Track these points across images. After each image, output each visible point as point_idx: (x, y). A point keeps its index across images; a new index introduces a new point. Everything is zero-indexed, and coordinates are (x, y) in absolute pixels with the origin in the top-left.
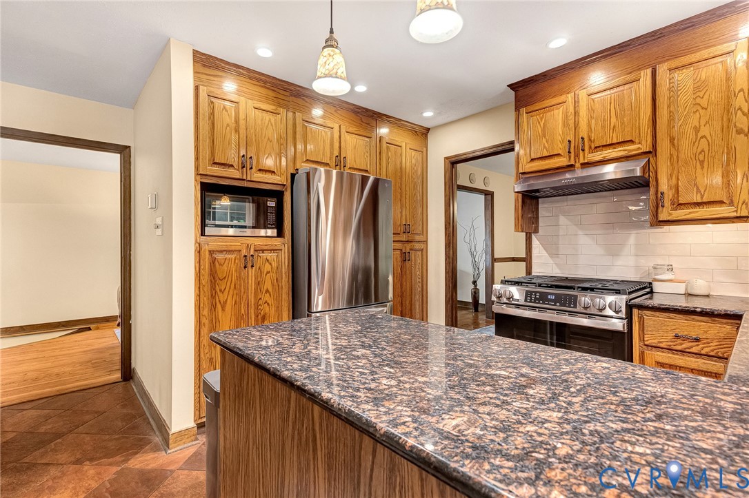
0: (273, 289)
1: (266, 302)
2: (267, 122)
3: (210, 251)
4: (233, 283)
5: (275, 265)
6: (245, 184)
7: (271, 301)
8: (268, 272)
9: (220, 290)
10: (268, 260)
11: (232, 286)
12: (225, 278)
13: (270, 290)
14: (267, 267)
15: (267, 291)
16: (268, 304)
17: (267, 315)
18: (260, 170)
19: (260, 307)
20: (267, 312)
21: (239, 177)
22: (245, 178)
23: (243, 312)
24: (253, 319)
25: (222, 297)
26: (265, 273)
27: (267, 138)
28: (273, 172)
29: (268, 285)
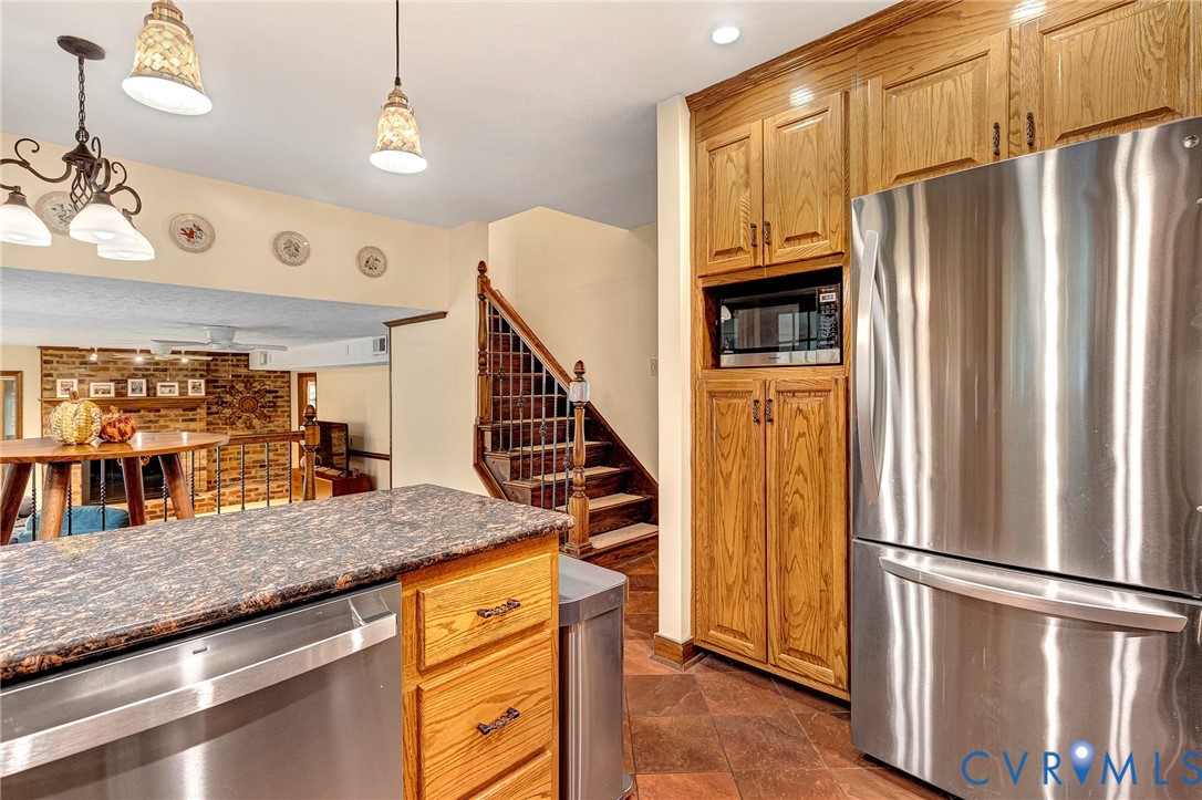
0: (812, 469)
1: (797, 492)
2: (801, 140)
3: (710, 392)
4: (740, 447)
5: (816, 421)
6: (766, 274)
7: (806, 491)
8: (801, 435)
9: (722, 455)
10: (801, 411)
11: (739, 451)
12: (728, 436)
13: (806, 470)
14: (800, 425)
15: (799, 471)
16: (802, 497)
17: (799, 518)
18: (788, 239)
19: (786, 499)
20: (799, 510)
21: (749, 265)
22: (760, 263)
23: (755, 498)
24: (774, 517)
25: (726, 466)
26: (796, 435)
27: (800, 172)
28: (815, 234)
29: (801, 459)
